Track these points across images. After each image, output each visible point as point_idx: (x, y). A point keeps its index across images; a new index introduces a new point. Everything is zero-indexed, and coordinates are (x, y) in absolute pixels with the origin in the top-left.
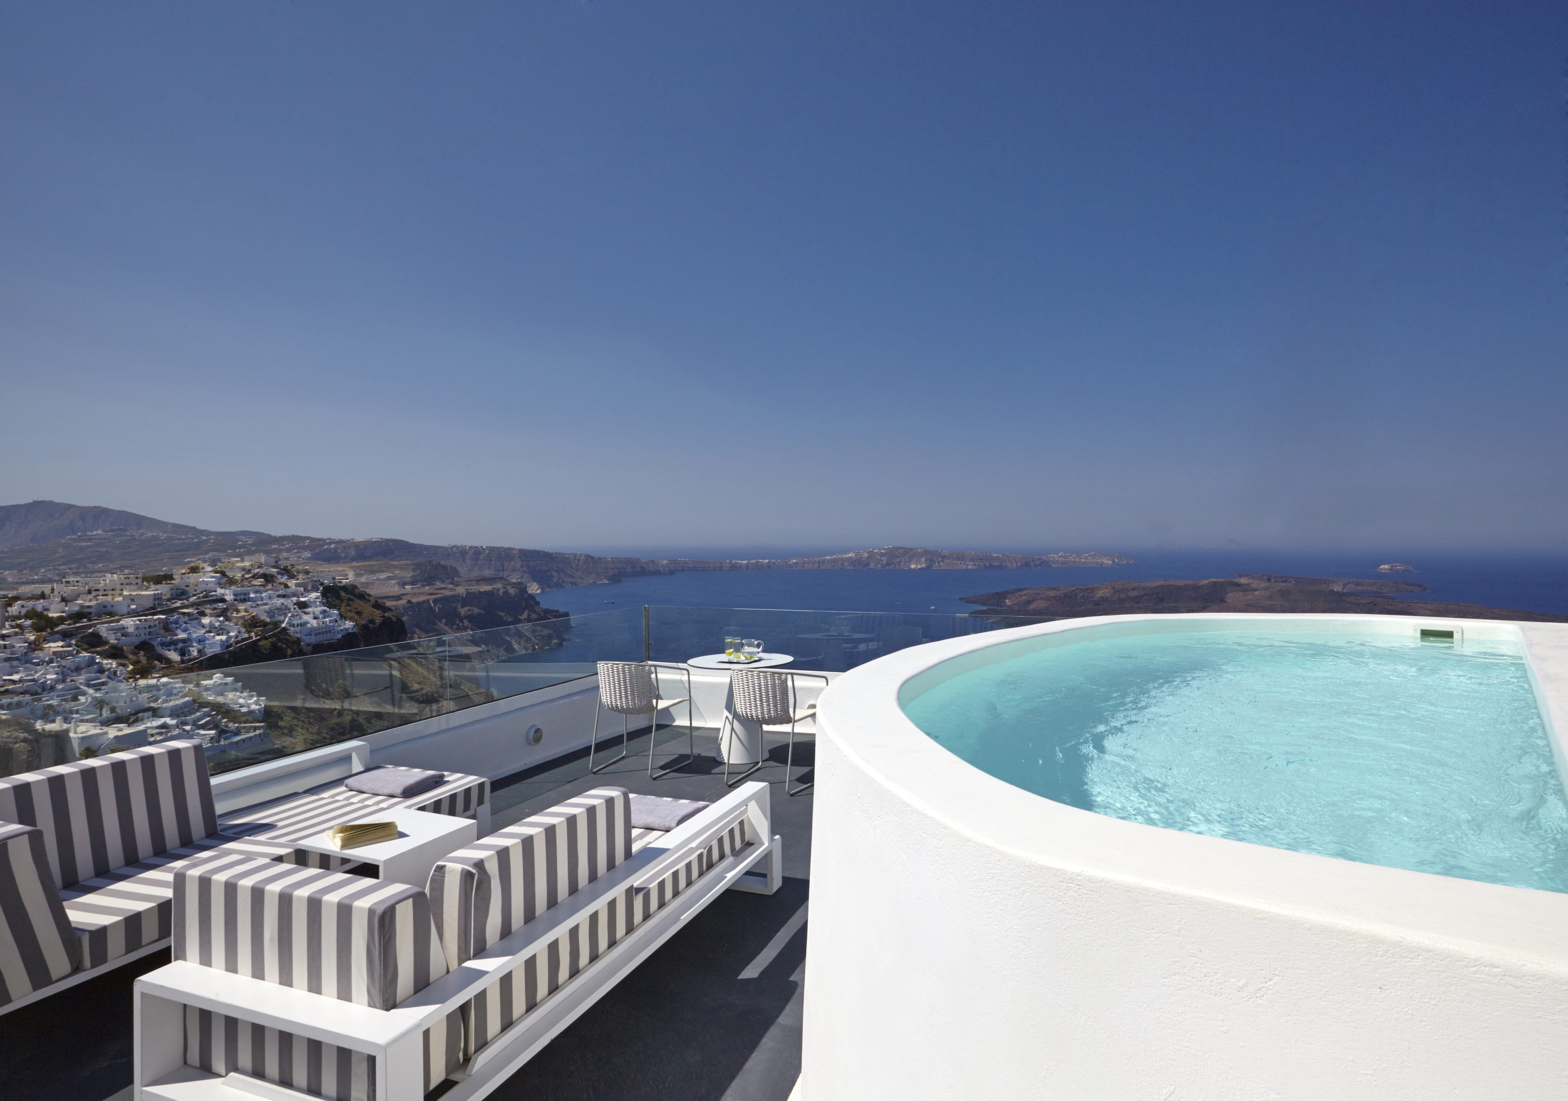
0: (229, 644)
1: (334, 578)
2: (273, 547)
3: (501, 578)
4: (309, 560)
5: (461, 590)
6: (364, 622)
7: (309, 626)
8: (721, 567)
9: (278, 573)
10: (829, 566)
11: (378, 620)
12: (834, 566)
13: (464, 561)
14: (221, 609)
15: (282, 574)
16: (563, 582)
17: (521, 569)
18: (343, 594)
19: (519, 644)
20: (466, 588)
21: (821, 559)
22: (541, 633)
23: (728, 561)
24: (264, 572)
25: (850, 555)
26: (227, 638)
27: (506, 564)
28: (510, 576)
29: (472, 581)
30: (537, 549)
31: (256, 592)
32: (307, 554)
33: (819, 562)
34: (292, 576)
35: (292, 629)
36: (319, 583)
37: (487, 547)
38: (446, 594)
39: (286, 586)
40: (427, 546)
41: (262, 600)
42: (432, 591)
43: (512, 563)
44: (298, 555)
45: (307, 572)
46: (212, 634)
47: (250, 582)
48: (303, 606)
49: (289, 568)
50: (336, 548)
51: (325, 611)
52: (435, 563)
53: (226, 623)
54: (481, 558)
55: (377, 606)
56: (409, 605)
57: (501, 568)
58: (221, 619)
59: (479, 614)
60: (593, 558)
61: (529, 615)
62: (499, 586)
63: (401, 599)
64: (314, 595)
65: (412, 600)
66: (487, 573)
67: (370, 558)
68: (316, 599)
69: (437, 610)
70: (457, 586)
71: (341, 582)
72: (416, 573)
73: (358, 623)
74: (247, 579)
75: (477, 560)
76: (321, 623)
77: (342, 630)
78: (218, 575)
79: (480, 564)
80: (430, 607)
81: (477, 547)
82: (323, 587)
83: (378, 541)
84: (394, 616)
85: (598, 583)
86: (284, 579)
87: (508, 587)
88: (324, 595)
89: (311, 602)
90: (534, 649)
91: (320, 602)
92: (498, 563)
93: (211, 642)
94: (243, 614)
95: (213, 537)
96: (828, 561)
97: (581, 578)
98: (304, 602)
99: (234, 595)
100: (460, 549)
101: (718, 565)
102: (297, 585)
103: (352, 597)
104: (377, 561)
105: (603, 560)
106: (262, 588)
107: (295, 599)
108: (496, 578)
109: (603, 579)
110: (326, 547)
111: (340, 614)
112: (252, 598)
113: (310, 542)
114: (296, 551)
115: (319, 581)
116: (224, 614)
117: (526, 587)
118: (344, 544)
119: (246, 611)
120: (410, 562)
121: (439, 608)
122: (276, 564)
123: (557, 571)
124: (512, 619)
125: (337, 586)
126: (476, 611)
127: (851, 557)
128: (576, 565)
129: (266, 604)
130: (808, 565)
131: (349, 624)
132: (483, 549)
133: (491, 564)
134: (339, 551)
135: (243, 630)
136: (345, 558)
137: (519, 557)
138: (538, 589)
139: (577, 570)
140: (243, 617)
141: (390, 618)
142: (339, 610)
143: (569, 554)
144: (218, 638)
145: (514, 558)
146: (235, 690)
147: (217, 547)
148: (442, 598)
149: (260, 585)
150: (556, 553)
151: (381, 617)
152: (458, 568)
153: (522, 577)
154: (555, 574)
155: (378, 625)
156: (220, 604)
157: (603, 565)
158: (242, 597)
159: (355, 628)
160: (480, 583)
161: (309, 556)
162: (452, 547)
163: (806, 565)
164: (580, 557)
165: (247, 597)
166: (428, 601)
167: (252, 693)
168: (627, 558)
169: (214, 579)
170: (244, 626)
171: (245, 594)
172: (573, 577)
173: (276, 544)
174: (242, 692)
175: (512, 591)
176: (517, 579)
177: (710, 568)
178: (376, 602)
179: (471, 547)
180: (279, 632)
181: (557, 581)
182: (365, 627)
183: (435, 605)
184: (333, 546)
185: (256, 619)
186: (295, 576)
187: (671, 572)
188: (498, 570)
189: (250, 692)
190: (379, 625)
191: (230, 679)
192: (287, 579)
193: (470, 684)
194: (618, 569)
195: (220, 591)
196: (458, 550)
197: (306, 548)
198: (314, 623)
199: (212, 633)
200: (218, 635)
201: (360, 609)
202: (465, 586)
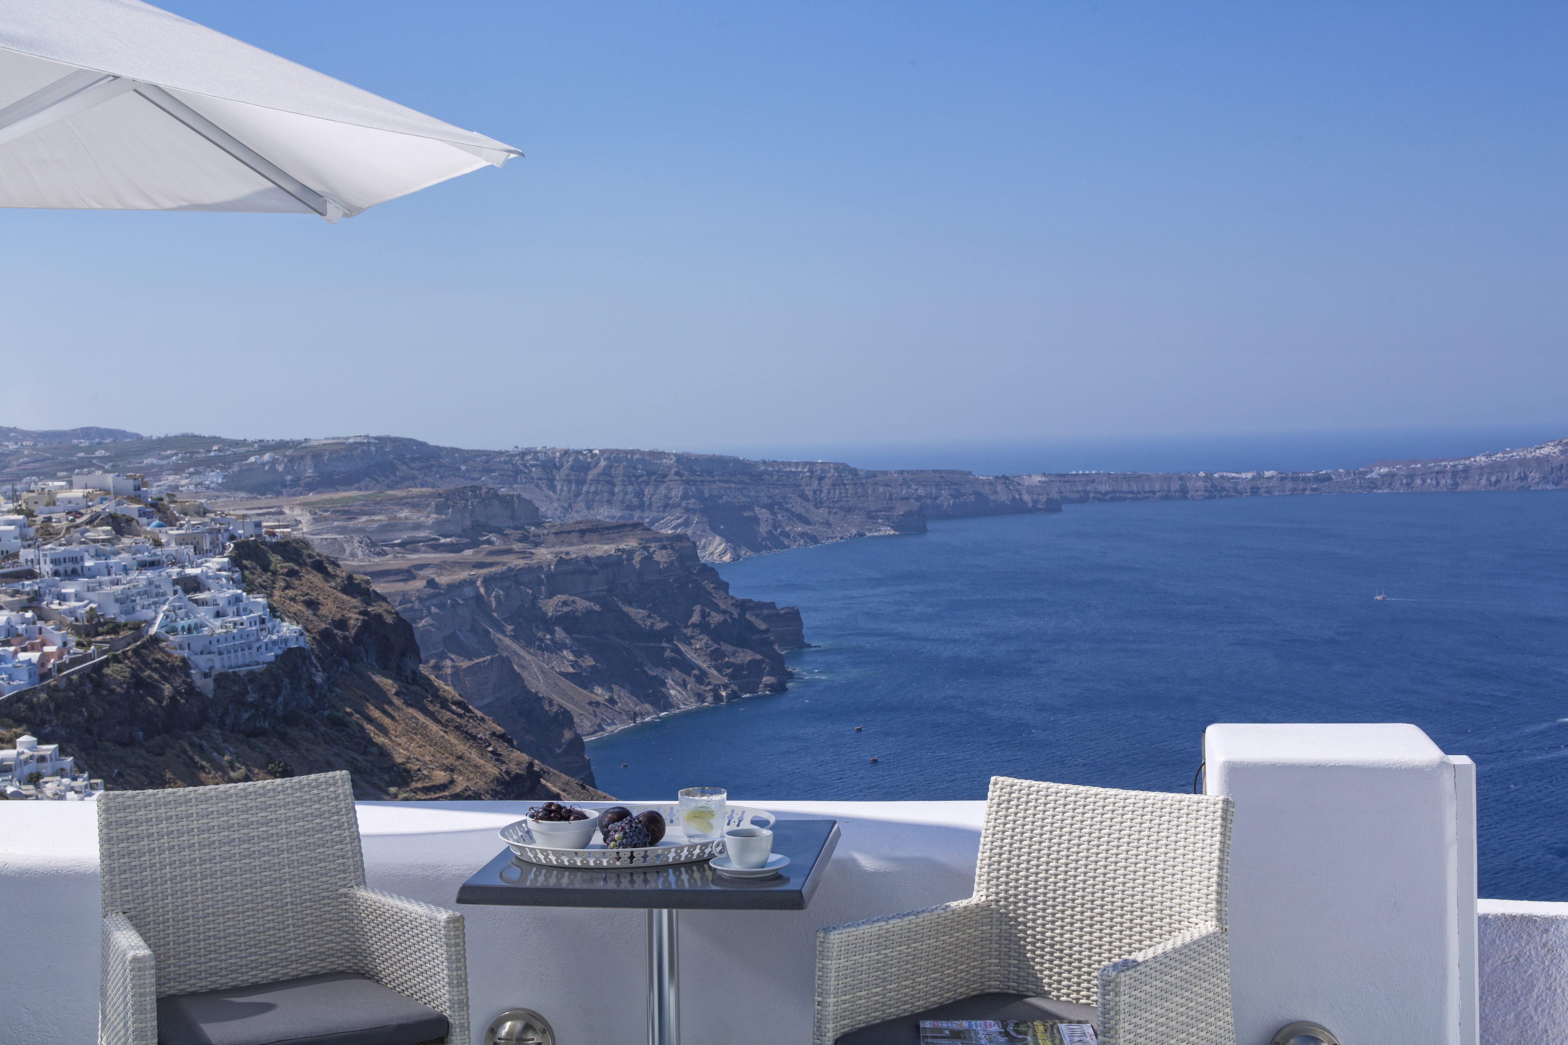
0: (45, 670)
1: (258, 525)
2: (145, 461)
3: (636, 526)
4: (219, 490)
5: (545, 554)
6: (323, 626)
7: (206, 631)
8: (1184, 492)
9: (142, 514)
10: (1483, 481)
11: (354, 619)
12: (1498, 481)
13: (552, 488)
14: (28, 593)
15: (149, 516)
16: (786, 535)
17: (684, 503)
18: (276, 559)
19: (684, 685)
20: (557, 549)
21: (1461, 464)
22: (732, 660)
23: (1202, 474)
24: (112, 511)
25: (1545, 451)
26: (41, 657)
27: (648, 491)
28: (658, 520)
29: (569, 532)
30: (718, 453)
31: (98, 555)
32: (214, 477)
33: (1455, 473)
34: (169, 521)
35: (171, 638)
36: (226, 535)
37: (602, 452)
38: (512, 565)
39: (157, 544)
40: (468, 452)
41: (109, 574)
42: (481, 558)
43: (662, 490)
44: (197, 479)
45: (203, 512)
46: (12, 649)
47: (83, 533)
48: (192, 585)
49: (166, 502)
50: (273, 462)
51: (238, 599)
52: (484, 490)
53: (40, 624)
54: (590, 477)
55: (351, 587)
56: (432, 591)
57: (636, 502)
58: (29, 615)
59: (589, 612)
60: (854, 472)
61: (704, 615)
62: (630, 543)
63: (414, 578)
64: (215, 563)
65: (437, 579)
66: (604, 514)
67: (348, 481)
68: (220, 570)
69: (494, 604)
70: (537, 545)
71: (273, 535)
72: (443, 517)
73: (310, 627)
74: (77, 526)
75: (581, 482)
76: (231, 625)
77: (274, 643)
78: (21, 517)
79: (588, 492)
80: (479, 596)
81: (579, 452)
82: (236, 545)
83: (362, 444)
84: (390, 613)
85: (868, 534)
86: (152, 526)
87: (653, 546)
88: (236, 561)
89: (208, 577)
90: (718, 698)
91: (228, 579)
92: (630, 488)
93: (10, 665)
94: (73, 604)
95: (28, 443)
96: (1481, 468)
97: (828, 524)
98: (195, 578)
99: (52, 562)
100: (542, 457)
101: (1175, 486)
102: (181, 541)
103: (297, 568)
104: (360, 489)
105: (880, 478)
106: (108, 548)
107: (175, 571)
108: (625, 526)
109: (883, 525)
110: (252, 459)
111: (270, 606)
112: (89, 568)
113: (220, 450)
114: (192, 470)
115: (226, 530)
116: (35, 604)
117: (695, 546)
118: (289, 452)
119: (78, 597)
120: (430, 490)
121: (497, 597)
122: (138, 493)
123: (770, 507)
124: (665, 624)
125: (264, 543)
126: (582, 604)
127: (1547, 458)
128: (815, 492)
129: (117, 583)
130: (1424, 482)
131: (288, 628)
132: (593, 456)
133: (613, 494)
134: (280, 468)
135: (72, 639)
136: (295, 483)
137: (677, 474)
138: (724, 552)
139: (818, 504)
140: (71, 612)
141: (379, 616)
142: (270, 596)
143: (797, 464)
144: (23, 656)
145: (665, 476)
146: (61, 773)
147: (37, 465)
148: (502, 573)
149: (103, 541)
150: (764, 462)
151: (360, 613)
152: (537, 504)
153: (686, 524)
154: (763, 514)
155: (353, 632)
156: (27, 582)
157: (881, 489)
158: (70, 566)
159: (301, 639)
160: (587, 537)
161: (220, 481)
162: (523, 454)
163: (1419, 482)
164: (823, 471)
165: (78, 567)
166: (472, 582)
167: (93, 781)
168: (940, 471)
169: (12, 528)
170: (76, 630)
171: (74, 560)
172: (807, 522)
173: (152, 456)
174: (74, 779)
175: (661, 557)
176: (676, 528)
177: (1154, 492)
178: (350, 578)
179: (566, 453)
180: (143, 646)
181: (770, 532)
182: (326, 636)
183: (488, 591)
184: (267, 457)
185: (98, 616)
186: (177, 519)
187: (1054, 506)
188: (630, 507)
189: (90, 777)
190: (357, 632)
191: (48, 749)
192: (160, 526)
193: (565, 777)
194: (919, 498)
195: (27, 554)
196: (537, 459)
197: (209, 464)
198: (216, 627)
199: (10, 645)
200: (24, 650)
201: (314, 595)
202: (553, 546)
